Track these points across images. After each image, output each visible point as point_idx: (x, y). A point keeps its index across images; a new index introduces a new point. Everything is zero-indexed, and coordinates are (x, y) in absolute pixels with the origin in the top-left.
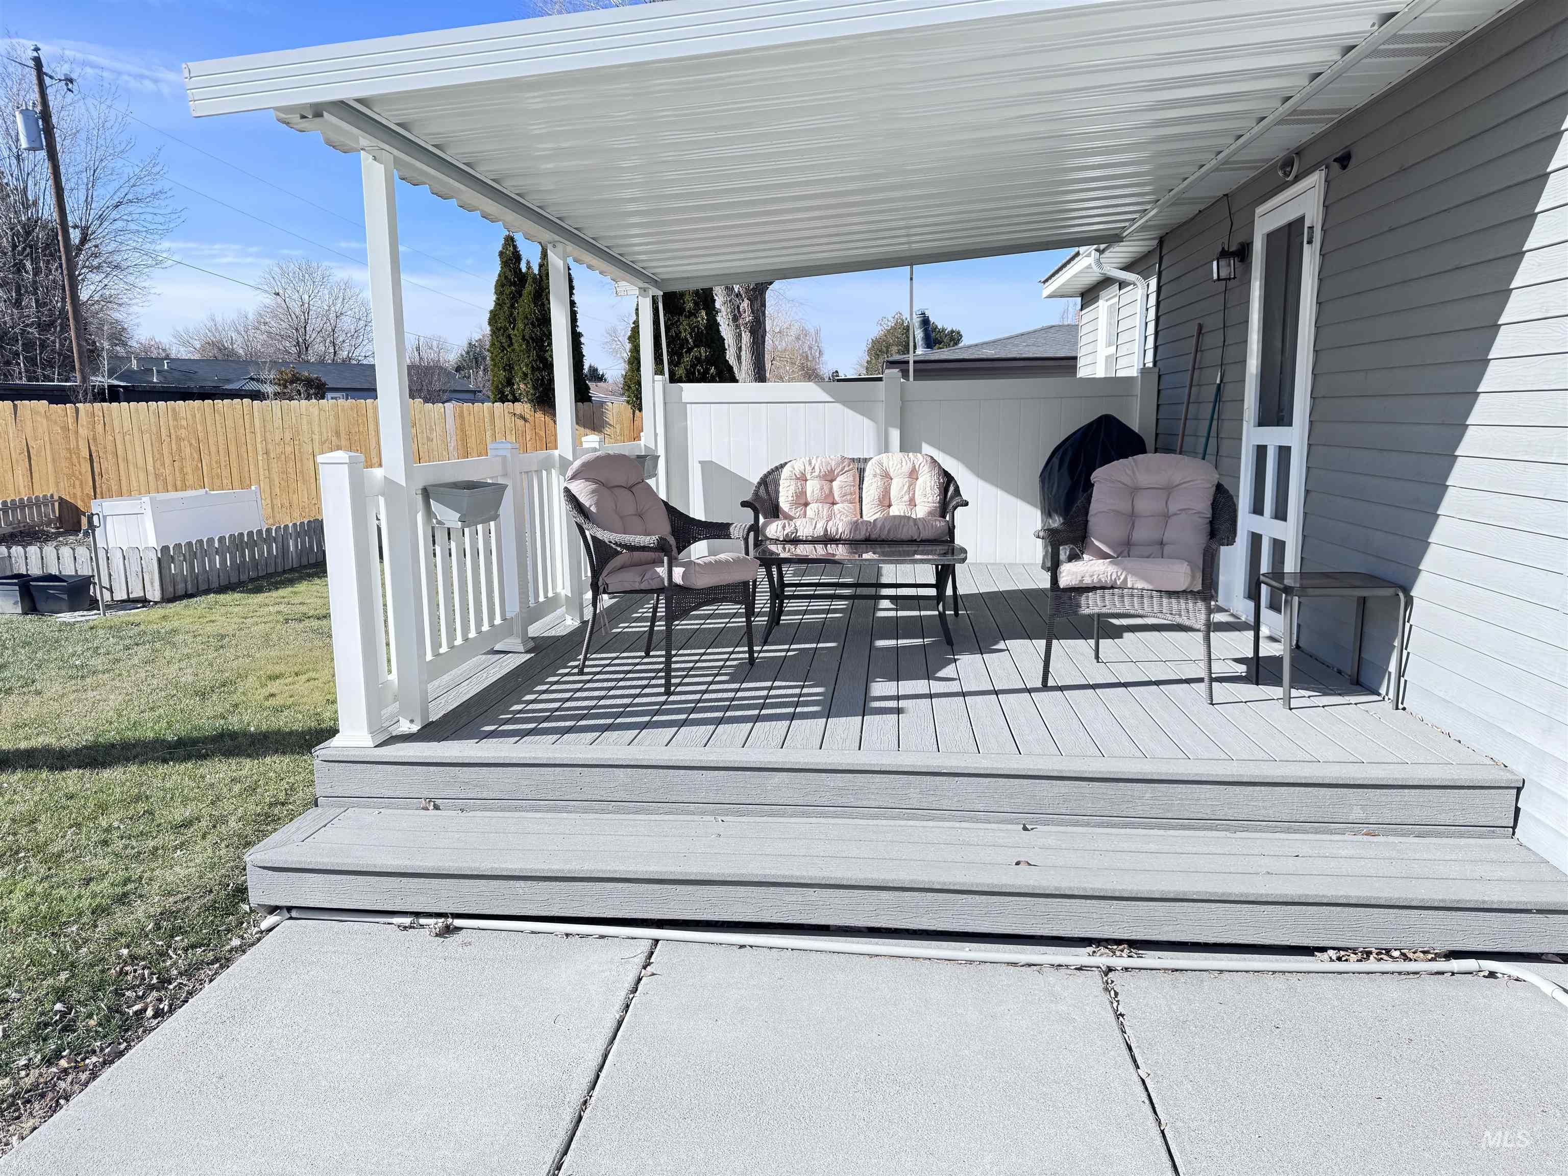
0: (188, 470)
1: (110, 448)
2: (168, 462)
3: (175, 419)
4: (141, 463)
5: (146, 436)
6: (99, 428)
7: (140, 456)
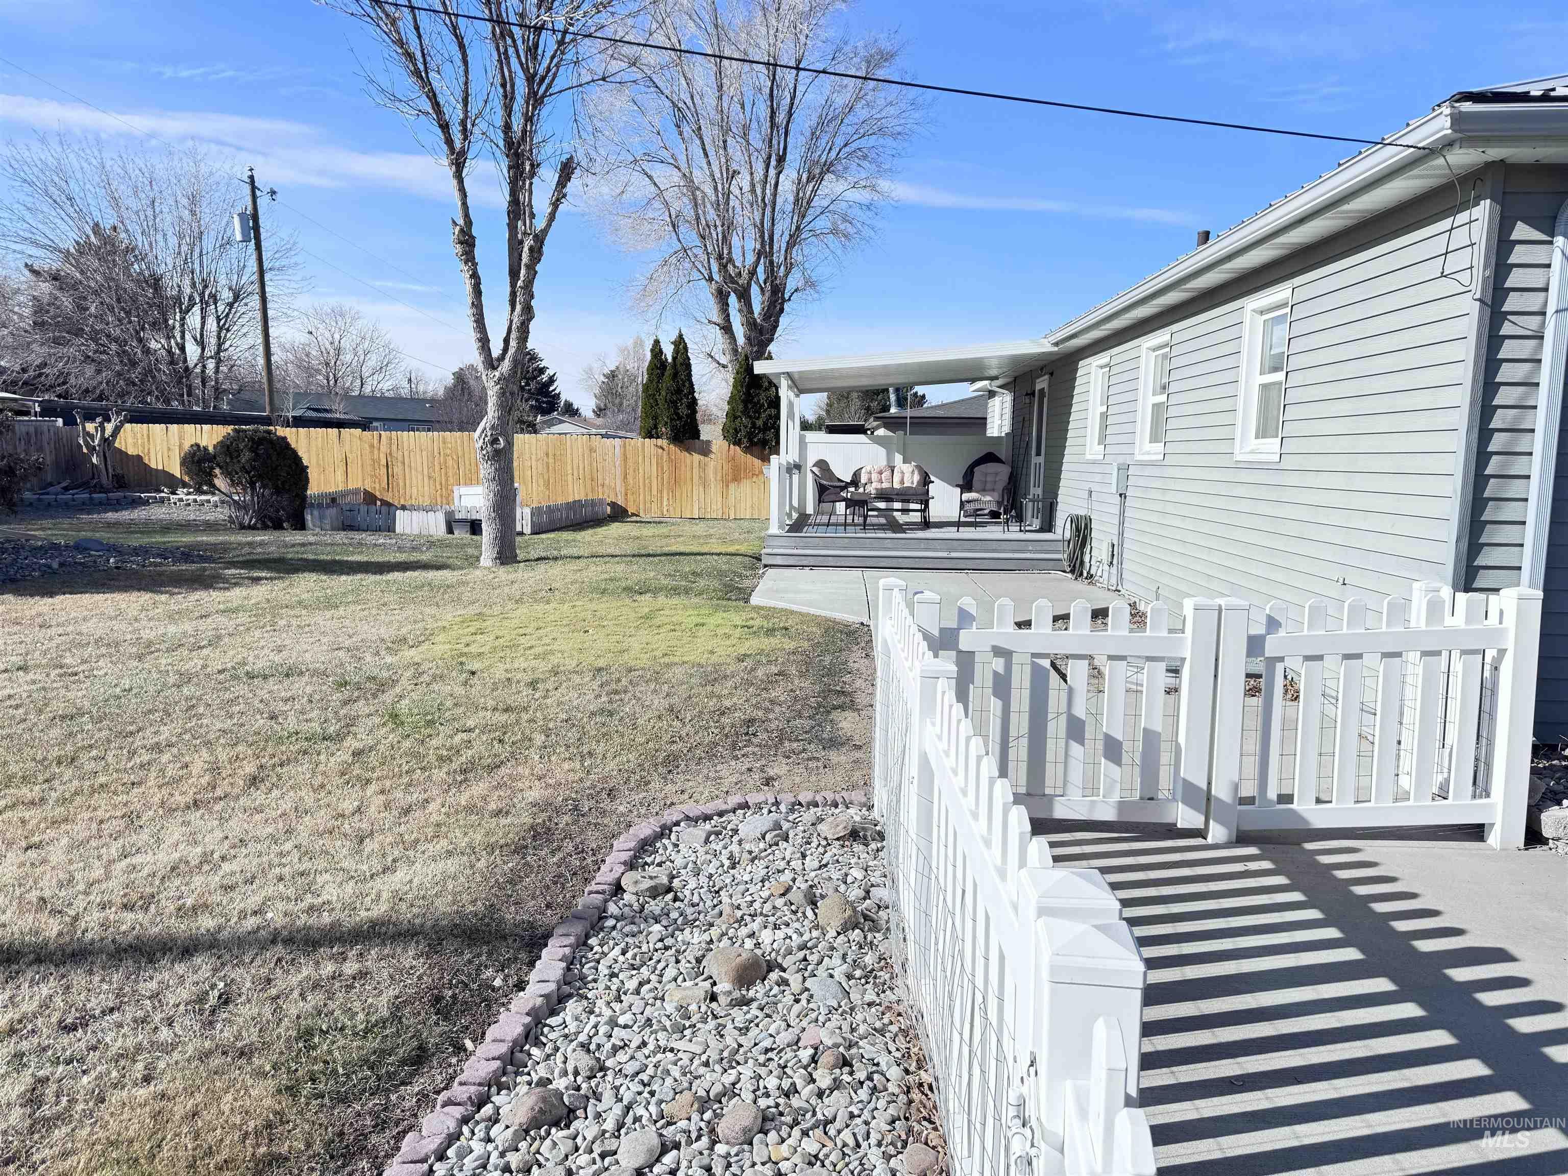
0: (450, 474)
1: (400, 458)
2: (437, 468)
3: (444, 443)
4: (420, 469)
5: (424, 453)
6: (394, 447)
7: (419, 464)
